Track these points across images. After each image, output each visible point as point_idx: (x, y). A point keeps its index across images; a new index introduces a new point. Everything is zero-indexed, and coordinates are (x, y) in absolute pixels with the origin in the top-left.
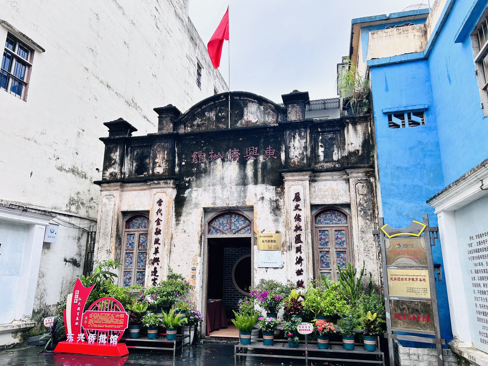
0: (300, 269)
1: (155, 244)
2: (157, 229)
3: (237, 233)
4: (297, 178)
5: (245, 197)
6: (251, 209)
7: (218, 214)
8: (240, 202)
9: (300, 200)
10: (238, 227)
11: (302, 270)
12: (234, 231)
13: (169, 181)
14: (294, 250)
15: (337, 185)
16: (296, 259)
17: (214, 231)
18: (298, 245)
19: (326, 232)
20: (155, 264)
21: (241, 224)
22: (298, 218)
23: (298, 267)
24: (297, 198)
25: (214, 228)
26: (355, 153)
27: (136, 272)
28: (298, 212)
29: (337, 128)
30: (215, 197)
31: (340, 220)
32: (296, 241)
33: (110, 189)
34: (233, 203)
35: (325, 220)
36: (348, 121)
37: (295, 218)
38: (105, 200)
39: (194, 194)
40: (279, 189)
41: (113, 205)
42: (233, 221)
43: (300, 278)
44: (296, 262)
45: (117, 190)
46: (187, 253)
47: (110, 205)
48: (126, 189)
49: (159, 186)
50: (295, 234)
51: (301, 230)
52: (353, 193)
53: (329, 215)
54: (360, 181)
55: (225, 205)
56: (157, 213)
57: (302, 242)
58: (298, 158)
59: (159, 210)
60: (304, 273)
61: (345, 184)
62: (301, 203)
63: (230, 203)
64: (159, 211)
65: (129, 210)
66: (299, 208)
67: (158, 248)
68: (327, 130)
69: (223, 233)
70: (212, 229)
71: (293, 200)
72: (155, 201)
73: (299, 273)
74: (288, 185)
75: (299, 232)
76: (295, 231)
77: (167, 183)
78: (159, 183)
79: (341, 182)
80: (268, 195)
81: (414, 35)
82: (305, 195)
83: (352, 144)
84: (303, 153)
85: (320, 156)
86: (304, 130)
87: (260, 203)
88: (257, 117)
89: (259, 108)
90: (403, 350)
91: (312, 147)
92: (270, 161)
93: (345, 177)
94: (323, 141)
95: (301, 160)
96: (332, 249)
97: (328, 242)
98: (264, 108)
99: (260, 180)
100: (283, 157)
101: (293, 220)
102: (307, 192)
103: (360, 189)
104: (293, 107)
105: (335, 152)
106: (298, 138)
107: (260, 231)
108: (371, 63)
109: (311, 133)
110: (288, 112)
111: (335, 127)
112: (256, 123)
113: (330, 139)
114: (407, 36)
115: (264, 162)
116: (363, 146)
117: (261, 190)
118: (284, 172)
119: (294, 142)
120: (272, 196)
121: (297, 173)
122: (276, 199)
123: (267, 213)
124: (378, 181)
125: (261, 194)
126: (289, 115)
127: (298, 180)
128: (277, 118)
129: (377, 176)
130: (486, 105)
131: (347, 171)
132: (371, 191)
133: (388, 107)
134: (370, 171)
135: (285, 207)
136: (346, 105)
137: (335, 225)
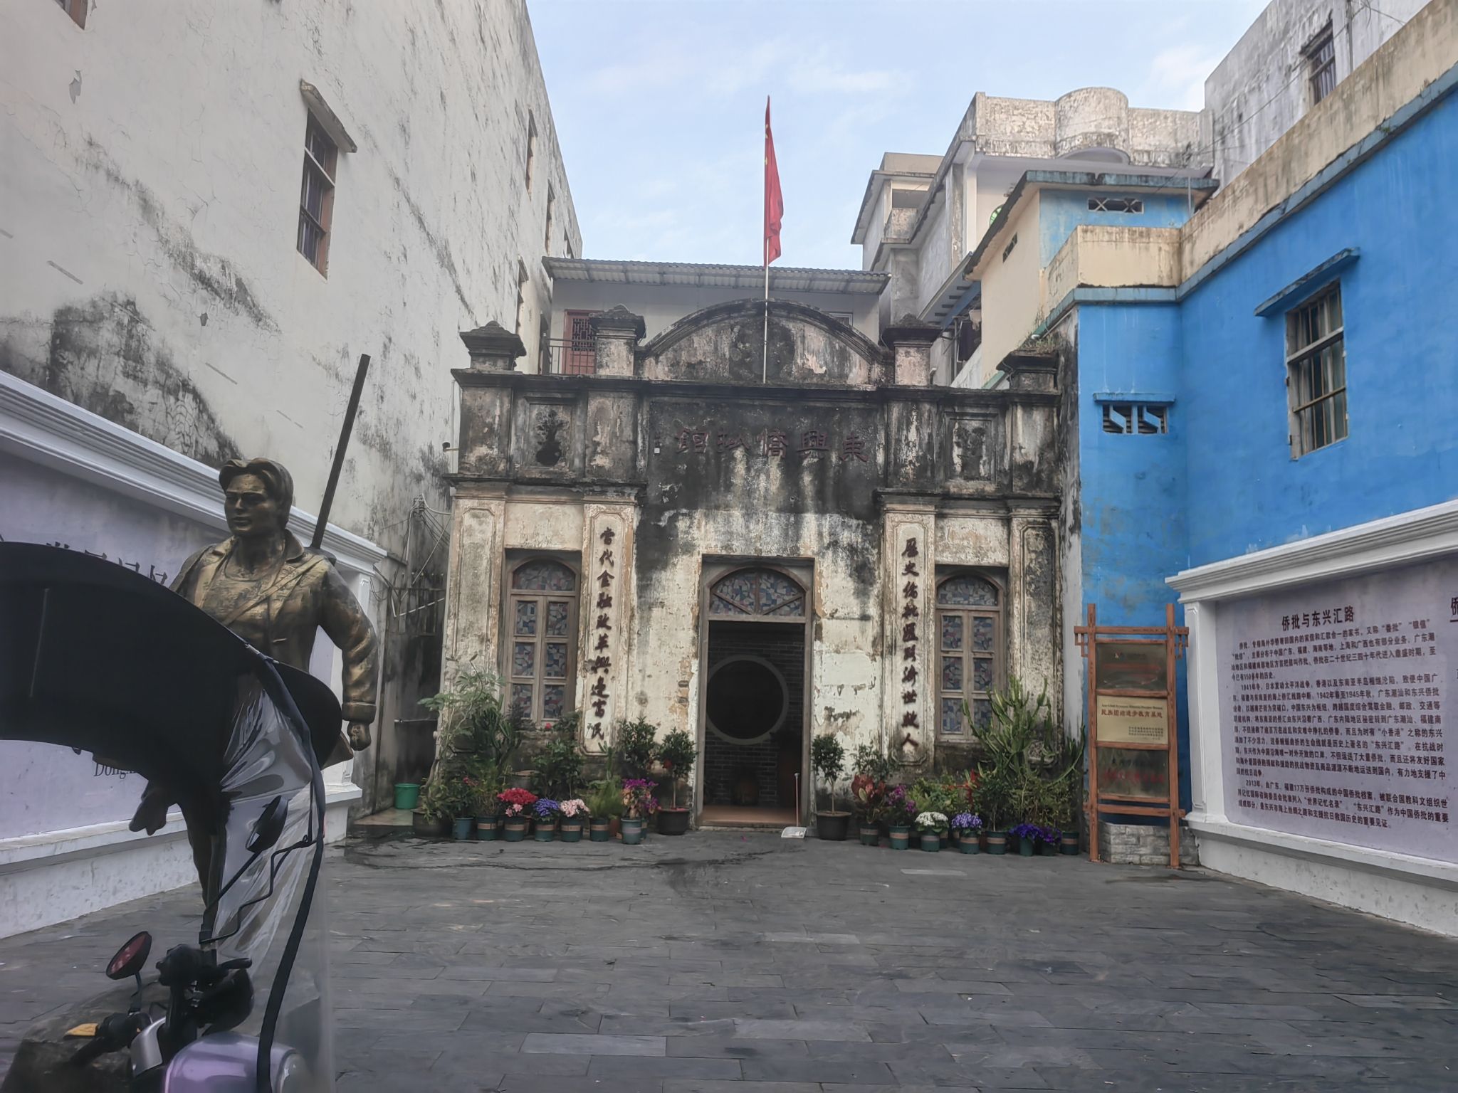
0: (911, 691)
1: (597, 627)
2: (602, 595)
3: (771, 615)
4: (912, 508)
5: (798, 537)
6: (809, 564)
7: (733, 570)
8: (785, 549)
9: (917, 553)
10: (774, 601)
11: (914, 694)
12: (765, 608)
13: (628, 490)
14: (900, 655)
15: (986, 528)
16: (904, 673)
17: (722, 606)
18: (910, 644)
19: (957, 620)
20: (600, 672)
21: (782, 593)
22: (911, 591)
23: (908, 687)
24: (911, 549)
25: (720, 598)
26: (1027, 467)
27: (543, 688)
28: (910, 578)
29: (991, 410)
30: (731, 533)
31: (982, 597)
32: (904, 637)
33: (480, 494)
34: (771, 547)
35: (954, 596)
36: (1016, 400)
37: (905, 590)
38: (468, 520)
39: (682, 525)
40: (871, 527)
41: (489, 535)
42: (763, 586)
43: (911, 708)
44: (903, 677)
45: (500, 498)
46: (668, 651)
47: (482, 532)
48: (516, 497)
49: (603, 498)
50: (902, 623)
51: (917, 615)
52: (1017, 548)
53: (963, 586)
54: (1032, 525)
55: (753, 553)
56: (602, 560)
57: (915, 638)
58: (914, 465)
59: (605, 553)
60: (919, 699)
61: (1001, 528)
62: (918, 560)
63: (764, 548)
64: (607, 556)
65: (525, 547)
66: (915, 569)
67: (606, 636)
68: (970, 410)
69: (742, 611)
70: (717, 602)
71: (903, 554)
72: (596, 531)
73: (909, 698)
74: (892, 521)
75: (911, 619)
76: (903, 615)
77: (623, 494)
78: (603, 493)
79: (993, 522)
80: (846, 537)
81: (1160, 249)
82: (926, 545)
83: (1021, 448)
84: (924, 456)
85: (953, 464)
86: (927, 406)
87: (830, 553)
88: (826, 364)
89: (831, 343)
90: (1114, 828)
91: (941, 444)
92: (854, 464)
93: (1002, 513)
94: (962, 433)
95: (920, 472)
96: (966, 653)
97: (960, 640)
98: (842, 344)
99: (830, 505)
100: (880, 458)
101: (901, 594)
102: (931, 540)
103: (1032, 540)
104: (907, 354)
105: (985, 458)
106: (915, 423)
107: (828, 612)
108: (1083, 295)
109: (939, 413)
110: (898, 363)
111: (987, 406)
112: (822, 376)
113: (976, 430)
114: (1147, 249)
115: (839, 466)
116: (1041, 455)
117: (831, 527)
118: (888, 493)
119: (908, 430)
120: (854, 540)
121: (913, 498)
122: (863, 548)
123: (843, 575)
124: (1072, 530)
125: (831, 534)
126: (899, 371)
127: (914, 512)
128: (870, 371)
129: (1070, 521)
130: (1296, 440)
131: (1010, 503)
132: (1051, 546)
133: (1105, 390)
134: (1049, 507)
135: (881, 566)
136: (1012, 364)
137: (974, 607)
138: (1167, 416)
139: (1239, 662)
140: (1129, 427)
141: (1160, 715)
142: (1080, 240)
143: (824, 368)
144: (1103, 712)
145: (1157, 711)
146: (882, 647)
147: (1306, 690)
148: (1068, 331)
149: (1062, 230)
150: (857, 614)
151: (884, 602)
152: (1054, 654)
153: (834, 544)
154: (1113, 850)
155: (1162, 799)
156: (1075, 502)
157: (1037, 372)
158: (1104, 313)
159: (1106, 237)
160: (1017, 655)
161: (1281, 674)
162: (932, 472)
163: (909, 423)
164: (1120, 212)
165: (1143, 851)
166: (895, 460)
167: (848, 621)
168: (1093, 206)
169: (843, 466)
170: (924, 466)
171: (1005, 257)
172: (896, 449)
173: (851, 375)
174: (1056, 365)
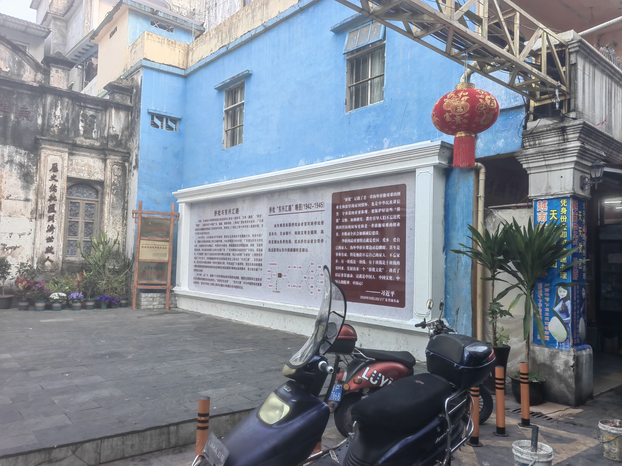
0: (51, 236)
4: (56, 148)
9: (58, 171)
11: (52, 238)
14: (46, 219)
15: (94, 162)
16: (48, 228)
18: (52, 214)
19: (77, 204)
22: (53, 188)
23: (50, 235)
24: (55, 168)
26: (115, 137)
28: (54, 183)
29: (99, 108)
31: (90, 194)
32: (49, 210)
35: (76, 192)
36: (112, 105)
37: (50, 188)
40: (33, 155)
43: (50, 244)
44: (47, 229)
50: (48, 204)
51: (56, 200)
52: (109, 173)
53: (81, 188)
54: (117, 163)
57: (55, 212)
58: (58, 128)
60: (55, 240)
61: (102, 163)
62: (58, 174)
66: (56, 178)
68: (89, 106)
71: (50, 171)
73: (50, 240)
74: (45, 154)
75: (53, 202)
76: (49, 200)
79: (98, 160)
80: (18, 159)
81: (180, 51)
82: (63, 167)
83: (113, 128)
84: (64, 124)
85: (79, 130)
86: (67, 100)
87: (8, 166)
88: (10, 67)
89: (13, 56)
90: (143, 295)
91: (73, 119)
92: (24, 122)
93: (102, 156)
94: (84, 116)
95: (61, 131)
96: (81, 220)
97: (78, 213)
98: (20, 59)
99: (9, 141)
100: (40, 121)
101: (48, 190)
102: (65, 165)
103: (116, 170)
104: (57, 71)
105: (95, 130)
106: (60, 107)
107: (6, 196)
108: (145, 63)
109: (73, 104)
110: (51, 75)
111: (98, 105)
112: (7, 73)
113: (91, 116)
114: (174, 50)
115: (16, 121)
116: (122, 133)
117: (9, 152)
118: (43, 139)
119: (56, 110)
120: (23, 160)
121: (57, 144)
122: (28, 165)
123: (15, 178)
124: (134, 168)
125: (9, 156)
126: (52, 79)
127: (57, 151)
128: (36, 76)
129: (134, 164)
130: (225, 142)
131: (106, 152)
132: (125, 174)
133: (153, 108)
134: (126, 157)
135: (38, 175)
136: (112, 88)
137: (86, 199)
138: (178, 123)
139: (198, 228)
140: (162, 126)
141: (166, 248)
142: (145, 38)
143: (9, 69)
144: (143, 247)
145: (165, 247)
146: (36, 215)
147: (220, 239)
148: (138, 78)
149: (138, 31)
150: (23, 197)
151: (38, 193)
152: (123, 221)
153: (11, 162)
154: (142, 304)
155: (164, 282)
156: (137, 156)
157: (122, 94)
158: (154, 73)
159: (157, 40)
160: (106, 221)
161: (212, 233)
162: (68, 132)
163: (56, 107)
164: (164, 30)
165: (155, 303)
166: (48, 123)
167: (17, 201)
168: (152, 24)
169: (18, 122)
170: (63, 129)
171: (111, 36)
172: (48, 118)
173: (25, 76)
174: (131, 92)
